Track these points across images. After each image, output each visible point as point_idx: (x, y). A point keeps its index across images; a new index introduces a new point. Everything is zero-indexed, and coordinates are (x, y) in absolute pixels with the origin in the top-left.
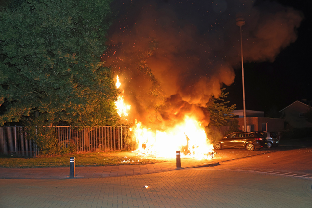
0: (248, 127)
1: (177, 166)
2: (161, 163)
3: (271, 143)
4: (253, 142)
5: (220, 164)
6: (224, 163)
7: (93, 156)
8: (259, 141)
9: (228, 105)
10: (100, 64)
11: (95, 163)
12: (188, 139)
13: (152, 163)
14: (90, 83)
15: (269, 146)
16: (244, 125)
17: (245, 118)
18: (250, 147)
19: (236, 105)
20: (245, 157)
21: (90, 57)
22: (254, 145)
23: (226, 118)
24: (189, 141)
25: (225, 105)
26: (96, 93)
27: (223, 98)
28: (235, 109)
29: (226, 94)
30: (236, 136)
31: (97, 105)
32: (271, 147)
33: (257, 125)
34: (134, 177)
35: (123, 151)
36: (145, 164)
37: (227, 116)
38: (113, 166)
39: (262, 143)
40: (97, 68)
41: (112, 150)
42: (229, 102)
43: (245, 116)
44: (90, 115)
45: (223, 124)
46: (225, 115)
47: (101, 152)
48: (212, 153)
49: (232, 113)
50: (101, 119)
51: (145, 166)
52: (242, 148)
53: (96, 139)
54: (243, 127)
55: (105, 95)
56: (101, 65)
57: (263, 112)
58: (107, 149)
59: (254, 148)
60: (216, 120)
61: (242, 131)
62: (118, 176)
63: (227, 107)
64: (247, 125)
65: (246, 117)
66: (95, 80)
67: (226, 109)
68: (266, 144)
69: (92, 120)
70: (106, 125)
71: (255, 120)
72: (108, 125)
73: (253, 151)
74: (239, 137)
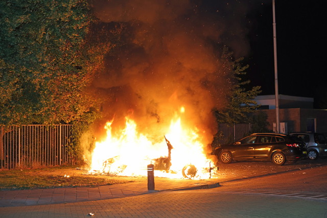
0: (283, 125)
1: (148, 189)
2: (124, 185)
3: (316, 151)
4: (284, 151)
5: (220, 186)
6: (228, 184)
7: (11, 175)
8: (294, 148)
9: (248, 88)
10: (22, 19)
11: (15, 186)
12: (170, 147)
13: (109, 184)
14: (4, 53)
15: (312, 156)
16: (275, 122)
17: (277, 109)
18: (279, 159)
19: (260, 87)
20: (266, 175)
21: (4, 6)
22: (284, 156)
23: (245, 110)
24: (172, 150)
25: (242, 87)
26: (15, 69)
27: (239, 76)
28: (259, 95)
29: (244, 68)
30: (256, 140)
31: (18, 89)
32: (315, 159)
33: (298, 121)
34: (76, 204)
35: (63, 167)
36: (97, 186)
37: (246, 106)
38: (45, 190)
39: (298, 152)
40: (15, 26)
41: (44, 165)
42: (249, 82)
43: (277, 106)
44: (6, 105)
45: (238, 120)
46: (242, 105)
47: (24, 169)
48: (211, 169)
49: (253, 101)
50: (24, 113)
51: (97, 188)
52: (266, 160)
53: (16, 148)
54: (274, 125)
55: (31, 73)
56: (23, 21)
57: (311, 100)
58: (36, 164)
59: (285, 160)
60: (227, 114)
61: (272, 131)
62: (52, 204)
63: (245, 91)
64: (281, 121)
65: (280, 107)
66: (12, 47)
67: (244, 95)
68: (304, 153)
69: (8, 115)
70: (34, 123)
71: (295, 114)
72: (37, 123)
73: (283, 164)
74: (260, 141)
